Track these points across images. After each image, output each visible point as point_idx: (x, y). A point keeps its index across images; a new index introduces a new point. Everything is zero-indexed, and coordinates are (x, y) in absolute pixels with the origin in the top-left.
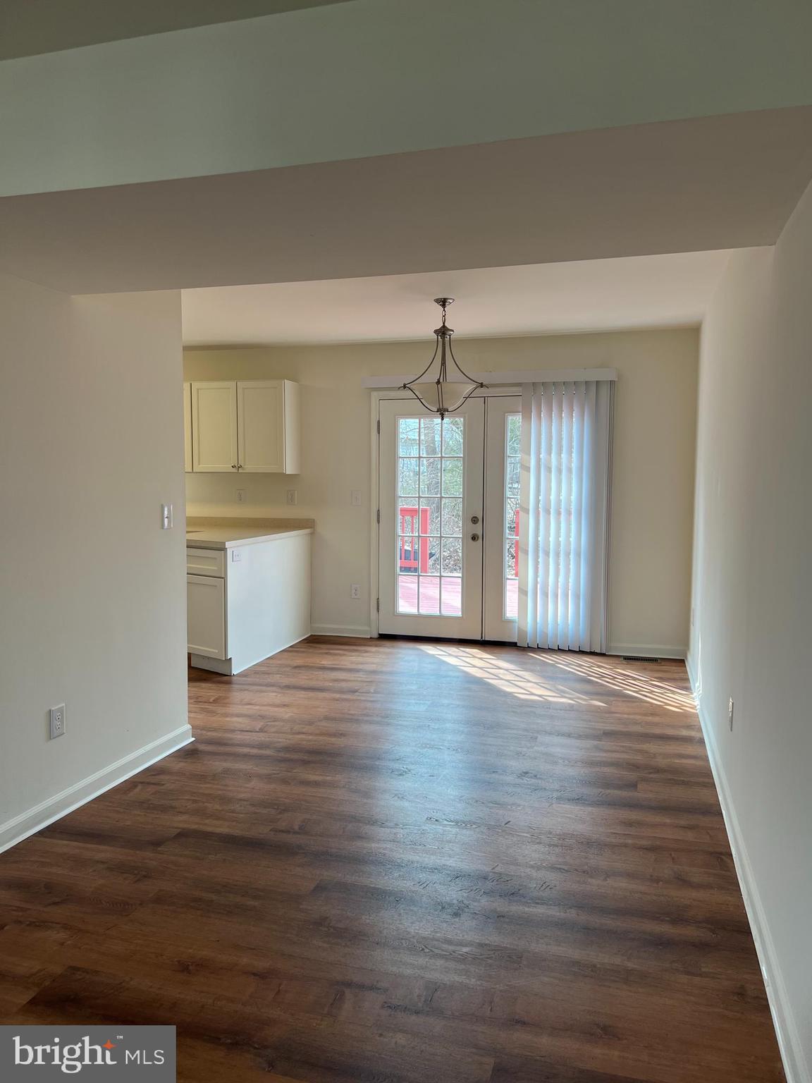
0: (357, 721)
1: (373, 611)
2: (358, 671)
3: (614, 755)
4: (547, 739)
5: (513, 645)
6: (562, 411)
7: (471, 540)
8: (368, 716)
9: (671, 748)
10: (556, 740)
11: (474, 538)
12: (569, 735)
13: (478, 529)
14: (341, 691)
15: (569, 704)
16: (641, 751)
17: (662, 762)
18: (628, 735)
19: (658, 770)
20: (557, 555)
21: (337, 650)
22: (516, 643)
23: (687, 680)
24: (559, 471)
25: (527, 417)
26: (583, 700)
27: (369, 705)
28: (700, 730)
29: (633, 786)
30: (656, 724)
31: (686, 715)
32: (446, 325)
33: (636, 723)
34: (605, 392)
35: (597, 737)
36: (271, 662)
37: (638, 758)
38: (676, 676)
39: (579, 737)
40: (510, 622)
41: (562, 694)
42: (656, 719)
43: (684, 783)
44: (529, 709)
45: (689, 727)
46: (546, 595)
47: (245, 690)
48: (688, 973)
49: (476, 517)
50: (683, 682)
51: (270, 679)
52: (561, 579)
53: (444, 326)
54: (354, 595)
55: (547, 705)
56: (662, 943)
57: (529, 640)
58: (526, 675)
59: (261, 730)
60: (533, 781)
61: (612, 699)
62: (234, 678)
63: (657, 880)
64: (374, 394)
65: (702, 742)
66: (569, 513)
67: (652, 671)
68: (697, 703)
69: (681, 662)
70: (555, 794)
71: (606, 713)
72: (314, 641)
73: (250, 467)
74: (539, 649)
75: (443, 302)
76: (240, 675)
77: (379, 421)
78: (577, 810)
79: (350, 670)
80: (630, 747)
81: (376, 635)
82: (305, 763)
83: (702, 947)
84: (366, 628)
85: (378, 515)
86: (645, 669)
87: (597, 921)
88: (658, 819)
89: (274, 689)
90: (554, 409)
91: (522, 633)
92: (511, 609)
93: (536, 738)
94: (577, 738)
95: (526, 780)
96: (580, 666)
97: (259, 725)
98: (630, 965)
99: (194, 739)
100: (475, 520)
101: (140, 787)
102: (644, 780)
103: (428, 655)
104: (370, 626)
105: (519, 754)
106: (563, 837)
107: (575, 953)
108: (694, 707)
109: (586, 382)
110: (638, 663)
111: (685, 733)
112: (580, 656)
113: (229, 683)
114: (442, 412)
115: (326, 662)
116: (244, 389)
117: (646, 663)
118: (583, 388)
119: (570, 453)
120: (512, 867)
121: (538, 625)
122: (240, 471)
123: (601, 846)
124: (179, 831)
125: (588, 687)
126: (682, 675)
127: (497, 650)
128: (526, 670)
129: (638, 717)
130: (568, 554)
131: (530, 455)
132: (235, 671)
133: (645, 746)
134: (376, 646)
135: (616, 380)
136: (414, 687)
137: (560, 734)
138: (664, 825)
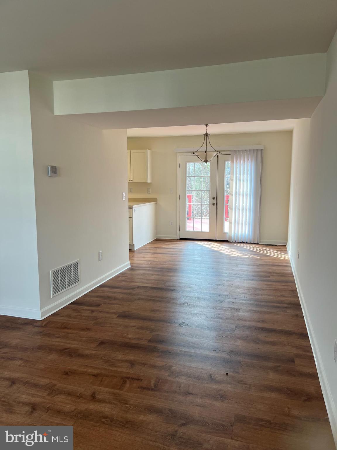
0: (180, 262)
1: (178, 231)
2: (175, 249)
3: (262, 270)
4: (241, 266)
5: (227, 241)
6: (245, 160)
7: (212, 205)
8: (182, 260)
9: (281, 268)
10: (244, 266)
11: (214, 204)
12: (248, 265)
13: (215, 201)
14: (172, 254)
15: (247, 257)
16: (271, 269)
17: (277, 271)
18: (267, 265)
19: (276, 273)
20: (243, 210)
21: (166, 243)
22: (228, 241)
23: (287, 251)
24: (243, 180)
25: (232, 162)
26: (252, 256)
27: (182, 258)
28: (290, 264)
29: (269, 277)
30: (276, 262)
31: (286, 260)
32: (207, 132)
33: (270, 262)
34: (260, 153)
35: (257, 266)
36: (146, 246)
37: (271, 271)
38: (283, 250)
39: (252, 265)
40: (226, 233)
41: (245, 255)
42: (276, 261)
43: (284, 276)
44: (234, 259)
45: (286, 263)
46: (238, 224)
47: (141, 254)
48: (283, 312)
49: (214, 197)
50: (285, 251)
51: (147, 251)
52: (244, 219)
53: (207, 133)
54: (171, 225)
55: (241, 258)
56: (276, 307)
57: (233, 240)
58: (232, 250)
59: (150, 264)
60: (238, 276)
61: (261, 256)
62: (135, 251)
63: (276, 296)
64: (179, 154)
65: (291, 267)
66: (247, 195)
67: (275, 248)
68: (289, 257)
69: (285, 246)
70: (245, 279)
71: (260, 260)
72: (157, 240)
73: (135, 180)
74: (236, 242)
75: (207, 125)
76: (136, 250)
77: (180, 164)
78: (252, 282)
79: (173, 249)
80: (268, 268)
81: (179, 239)
82: (167, 271)
83: (287, 308)
84: (175, 236)
85: (180, 197)
86: (272, 248)
87: (259, 303)
88: (276, 284)
89: (150, 253)
90: (242, 159)
91: (230, 237)
92: (226, 229)
93: (238, 266)
94: (250, 266)
95: (236, 276)
96: (250, 247)
97: (149, 263)
98: (268, 311)
99: (131, 266)
100: (214, 198)
101: (120, 277)
102: (272, 275)
103: (198, 244)
104: (177, 236)
105: (233, 269)
106: (249, 288)
107: (254, 309)
108: (288, 258)
109: (253, 150)
110: (270, 246)
111: (285, 264)
112: (250, 244)
113: (134, 252)
114: (206, 161)
115: (164, 246)
116: (133, 153)
117: (273, 246)
118: (252, 152)
119: (247, 174)
120: (235, 294)
121: (236, 234)
122: (132, 181)
123: (260, 289)
124: (137, 286)
125: (253, 253)
126: (285, 250)
127: (221, 243)
128: (232, 248)
129: (270, 261)
130: (246, 210)
131: (233, 175)
132: (135, 249)
133: (273, 268)
134: (180, 242)
135: (264, 149)
136: (196, 253)
137: (245, 265)
138: (278, 285)
